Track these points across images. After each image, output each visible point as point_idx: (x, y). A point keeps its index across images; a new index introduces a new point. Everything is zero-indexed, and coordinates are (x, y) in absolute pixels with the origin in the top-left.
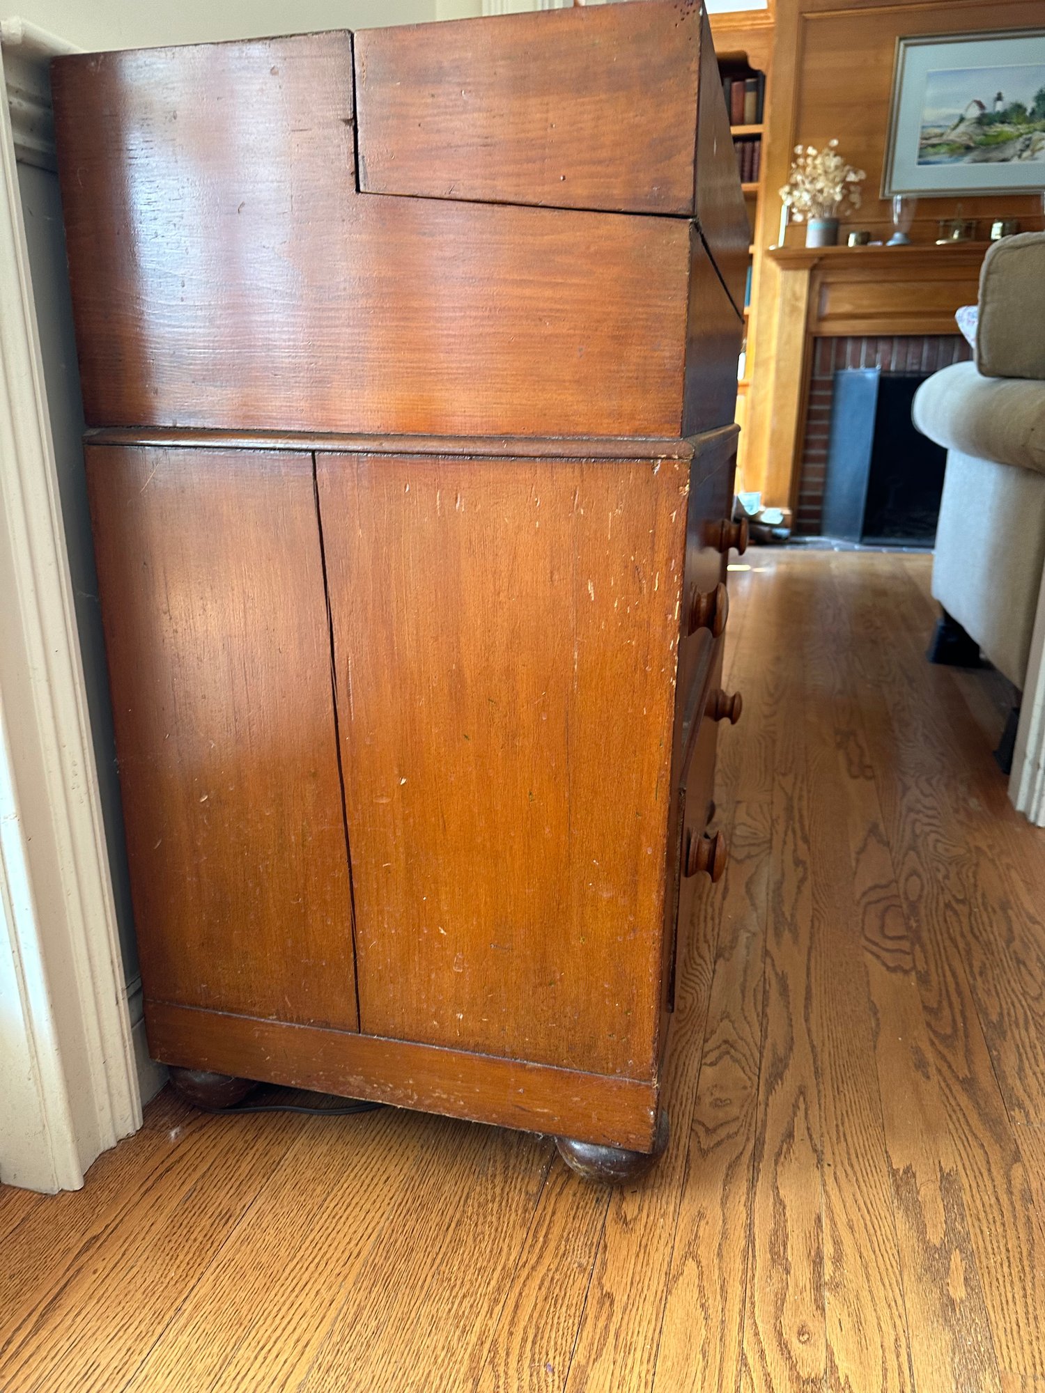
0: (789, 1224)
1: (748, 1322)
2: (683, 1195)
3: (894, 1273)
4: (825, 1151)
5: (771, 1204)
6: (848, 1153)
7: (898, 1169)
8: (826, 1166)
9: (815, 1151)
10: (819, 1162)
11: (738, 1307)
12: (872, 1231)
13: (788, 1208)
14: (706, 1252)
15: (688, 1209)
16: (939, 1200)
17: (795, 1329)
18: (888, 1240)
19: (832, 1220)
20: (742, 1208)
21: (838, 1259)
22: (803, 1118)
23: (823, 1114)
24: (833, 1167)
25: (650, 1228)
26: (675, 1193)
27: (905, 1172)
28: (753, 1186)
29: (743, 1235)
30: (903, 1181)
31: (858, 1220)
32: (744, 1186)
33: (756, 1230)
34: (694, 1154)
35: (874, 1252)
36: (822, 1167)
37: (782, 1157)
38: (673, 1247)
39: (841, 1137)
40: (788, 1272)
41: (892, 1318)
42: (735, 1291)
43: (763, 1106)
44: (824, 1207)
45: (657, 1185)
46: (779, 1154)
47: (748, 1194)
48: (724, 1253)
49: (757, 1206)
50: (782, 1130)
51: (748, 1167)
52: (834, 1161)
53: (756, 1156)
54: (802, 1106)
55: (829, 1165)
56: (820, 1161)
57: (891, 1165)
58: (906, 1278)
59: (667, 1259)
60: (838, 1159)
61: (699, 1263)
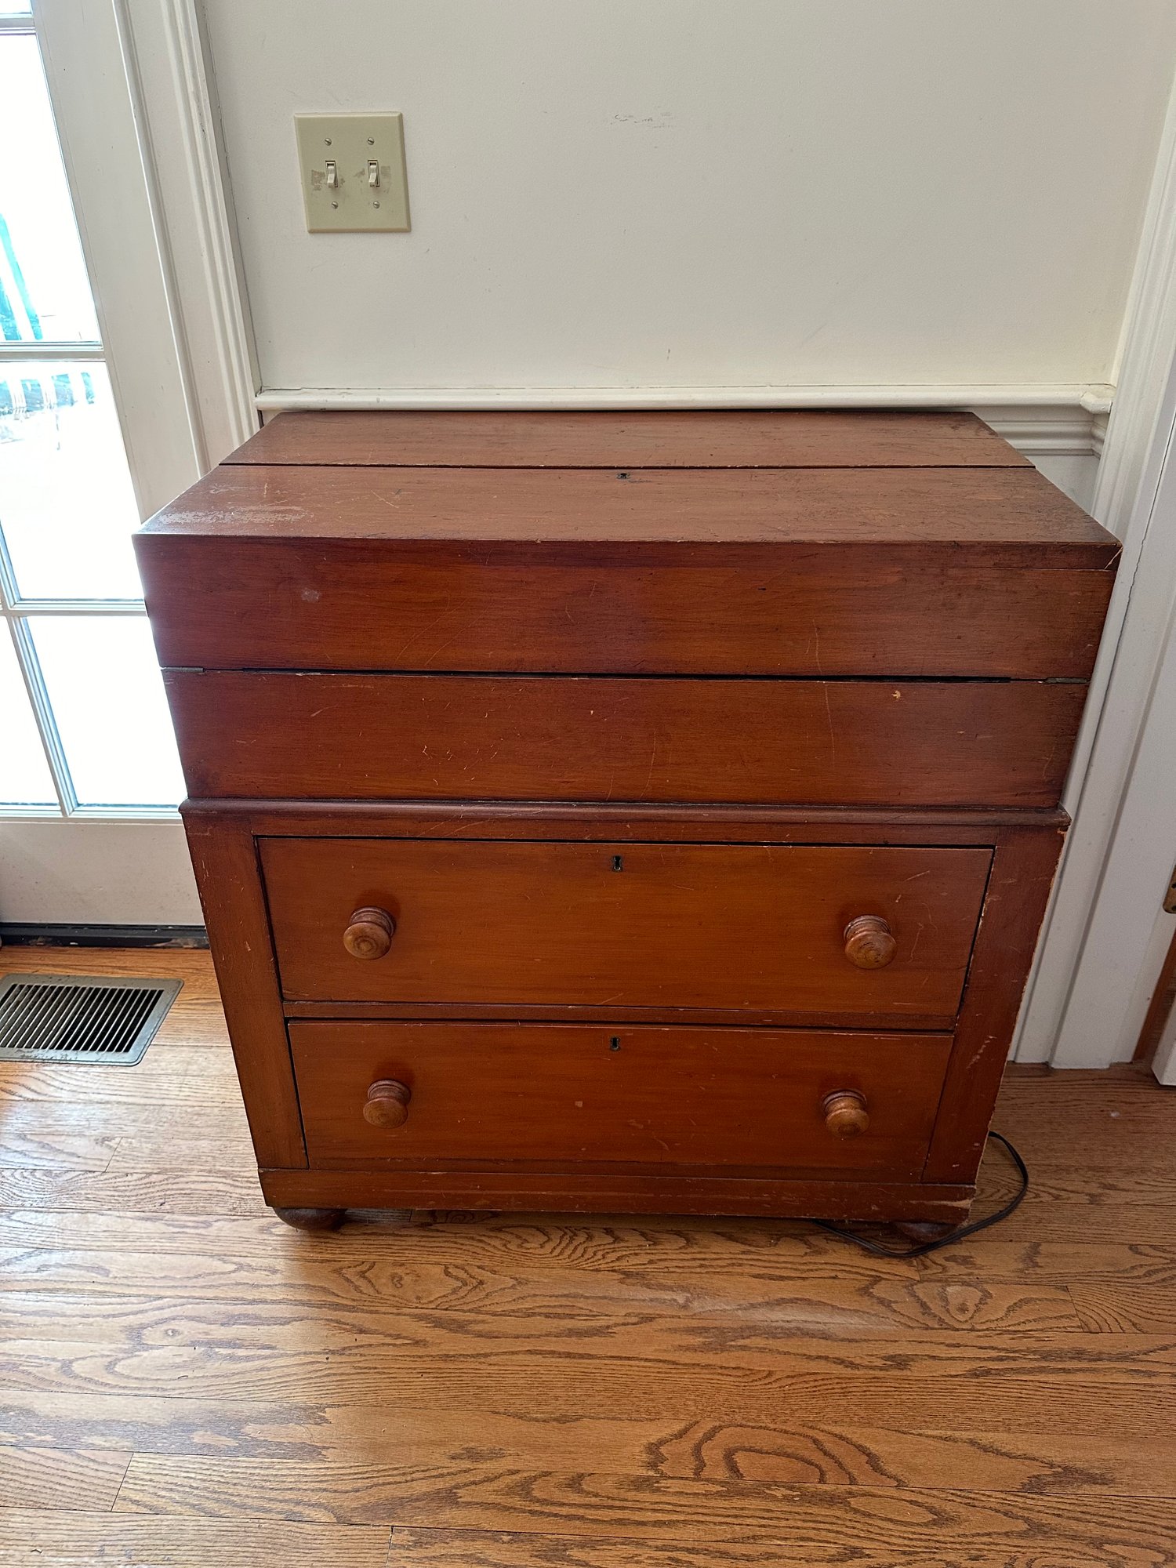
0: (266, 1327)
1: (185, 1300)
2: (294, 1260)
3: (219, 1395)
4: (343, 1356)
5: (285, 1315)
6: (342, 1374)
7: (325, 1412)
8: (327, 1356)
9: (344, 1349)
10: (330, 1351)
11: (197, 1295)
12: (258, 1384)
13: (281, 1327)
14: (242, 1276)
15: (280, 1264)
16: (290, 1440)
17: (177, 1328)
18: (249, 1394)
19: (269, 1357)
20: (281, 1297)
21: (232, 1358)
22: (382, 1342)
23: (390, 1357)
24: (326, 1361)
25: (263, 1242)
26: (296, 1255)
27: (320, 1417)
28: (303, 1305)
29: (256, 1297)
30: (313, 1414)
31: (269, 1375)
32: (305, 1298)
33: (260, 1306)
34: (338, 1265)
35: (238, 1383)
36: (327, 1353)
37: (335, 1325)
38: (247, 1256)
39: (362, 1371)
40: (222, 1325)
41: (180, 1388)
42: (210, 1293)
43: (395, 1311)
44: (282, 1352)
45: (303, 1243)
46: (338, 1322)
47: (295, 1300)
48: (240, 1287)
49: (282, 1306)
50: (367, 1325)
51: (323, 1301)
52: (331, 1363)
53: (336, 1307)
54: (399, 1342)
55: (327, 1359)
56: (333, 1352)
57: (329, 1406)
58: (213, 1402)
59: (237, 1254)
60: (336, 1366)
61: (234, 1272)
